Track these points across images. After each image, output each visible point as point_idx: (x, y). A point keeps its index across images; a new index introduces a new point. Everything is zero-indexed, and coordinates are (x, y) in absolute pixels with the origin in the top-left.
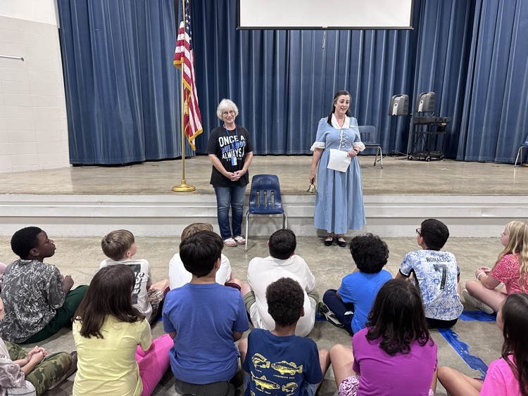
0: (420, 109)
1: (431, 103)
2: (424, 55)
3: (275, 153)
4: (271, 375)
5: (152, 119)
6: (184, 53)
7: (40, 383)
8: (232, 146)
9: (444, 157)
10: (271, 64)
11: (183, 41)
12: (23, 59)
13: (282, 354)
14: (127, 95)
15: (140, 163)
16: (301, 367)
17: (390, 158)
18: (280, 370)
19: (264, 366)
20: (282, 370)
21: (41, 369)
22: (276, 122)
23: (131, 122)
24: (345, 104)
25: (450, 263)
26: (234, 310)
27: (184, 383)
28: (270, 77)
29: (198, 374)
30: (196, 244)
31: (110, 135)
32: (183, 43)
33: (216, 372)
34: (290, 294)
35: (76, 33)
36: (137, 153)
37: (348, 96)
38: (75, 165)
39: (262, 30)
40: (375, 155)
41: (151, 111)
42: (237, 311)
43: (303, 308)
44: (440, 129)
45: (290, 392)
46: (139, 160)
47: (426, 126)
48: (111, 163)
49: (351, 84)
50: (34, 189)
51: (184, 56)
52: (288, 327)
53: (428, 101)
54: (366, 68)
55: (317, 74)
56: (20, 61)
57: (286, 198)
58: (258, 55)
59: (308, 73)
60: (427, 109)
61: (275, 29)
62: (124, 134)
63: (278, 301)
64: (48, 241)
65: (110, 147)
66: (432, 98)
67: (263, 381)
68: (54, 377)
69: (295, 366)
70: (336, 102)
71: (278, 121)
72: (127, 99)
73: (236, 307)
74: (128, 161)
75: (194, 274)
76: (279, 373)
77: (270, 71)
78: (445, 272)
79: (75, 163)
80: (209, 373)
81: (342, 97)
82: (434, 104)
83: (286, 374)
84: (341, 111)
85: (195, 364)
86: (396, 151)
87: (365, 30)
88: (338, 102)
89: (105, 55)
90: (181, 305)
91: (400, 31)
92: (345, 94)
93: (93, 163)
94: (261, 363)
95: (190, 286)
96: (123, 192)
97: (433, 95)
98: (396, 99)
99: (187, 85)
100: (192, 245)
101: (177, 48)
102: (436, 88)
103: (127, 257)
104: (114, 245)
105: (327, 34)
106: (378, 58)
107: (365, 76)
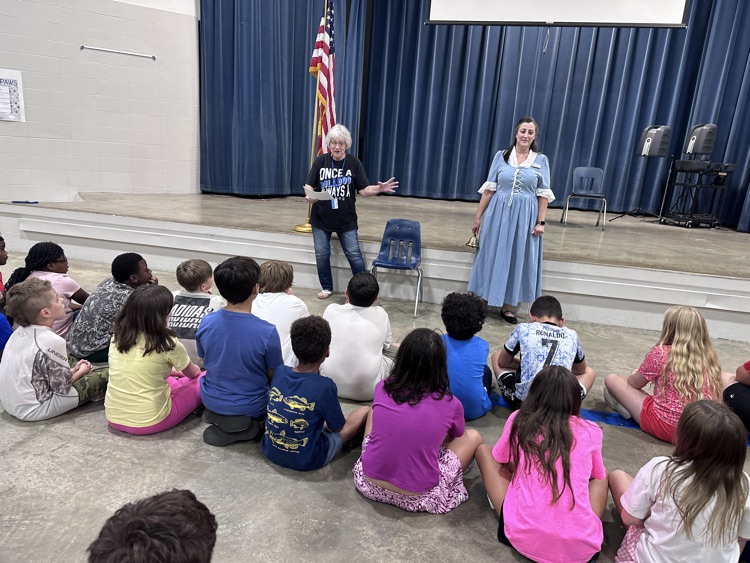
0: (690, 149)
1: (707, 141)
2: (710, 67)
3: (467, 198)
4: (282, 408)
5: (303, 142)
6: (321, 58)
7: (84, 389)
8: (334, 182)
9: (718, 225)
10: (474, 73)
11: (322, 42)
12: (154, 58)
13: (296, 389)
14: (273, 107)
15: (282, 196)
16: (313, 405)
17: (633, 218)
18: (290, 405)
19: (277, 400)
20: (293, 405)
21: (86, 378)
22: (473, 154)
23: (275, 143)
24: (526, 135)
25: (565, 340)
26: (263, 343)
27: (211, 412)
28: (472, 91)
29: (221, 403)
30: (232, 269)
31: (247, 158)
32: (322, 45)
33: (238, 403)
34: (314, 329)
35: (219, 25)
36: (279, 184)
37: (531, 124)
38: (204, 192)
39: (466, 25)
40: (598, 211)
41: (304, 131)
42: (266, 344)
43: (328, 348)
44: (718, 181)
45: (298, 430)
46: (281, 193)
47: (697, 175)
48: (245, 193)
49: (590, 106)
50: (145, 213)
51: (321, 62)
52: (309, 365)
53: (704, 137)
54: (615, 82)
55: (540, 89)
56: (151, 60)
57: (429, 253)
58: (458, 60)
59: (526, 87)
60: (700, 150)
61: (484, 25)
62: (264, 158)
63: (301, 335)
64: (147, 270)
65: (246, 173)
66: (710, 133)
67: (274, 414)
68: (98, 388)
69: (306, 402)
70: (516, 132)
71: (476, 153)
72: (273, 112)
73: (266, 342)
74: (266, 193)
75: (229, 301)
76: (289, 407)
77: (473, 82)
78: (553, 348)
79: (206, 190)
80: (232, 404)
81: (524, 125)
82: (715, 142)
83: (296, 409)
84: (522, 143)
85: (218, 392)
86: (650, 210)
87: (619, 27)
88: (519, 132)
89: (249, 56)
90: (211, 329)
91: (675, 31)
92: (529, 121)
93: (226, 191)
94: (275, 397)
95: (224, 313)
96: (237, 226)
97: (713, 129)
98: (651, 131)
99: (322, 99)
100: (228, 270)
101: (315, 50)
102: (723, 119)
103: (202, 291)
104: (191, 273)
105: (561, 32)
106: (636, 70)
107: (613, 95)
